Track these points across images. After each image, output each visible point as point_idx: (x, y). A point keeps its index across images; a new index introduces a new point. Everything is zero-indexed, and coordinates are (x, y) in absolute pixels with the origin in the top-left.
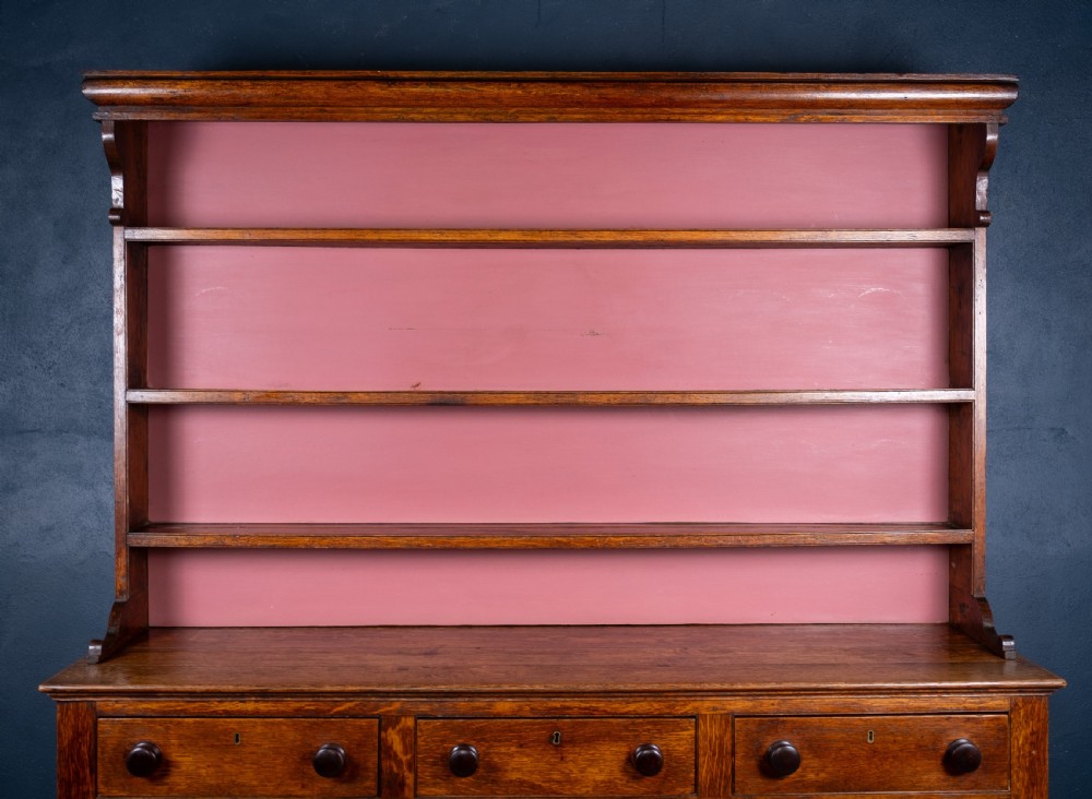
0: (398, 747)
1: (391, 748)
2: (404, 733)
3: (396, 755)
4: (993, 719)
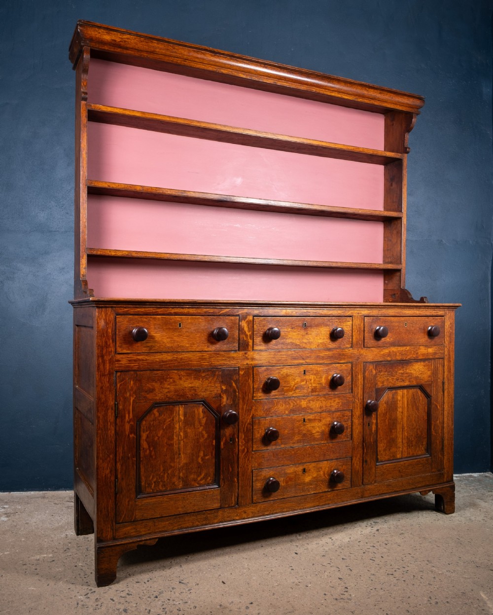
0: (246, 329)
1: (243, 329)
2: (248, 322)
3: (245, 332)
4: (440, 319)
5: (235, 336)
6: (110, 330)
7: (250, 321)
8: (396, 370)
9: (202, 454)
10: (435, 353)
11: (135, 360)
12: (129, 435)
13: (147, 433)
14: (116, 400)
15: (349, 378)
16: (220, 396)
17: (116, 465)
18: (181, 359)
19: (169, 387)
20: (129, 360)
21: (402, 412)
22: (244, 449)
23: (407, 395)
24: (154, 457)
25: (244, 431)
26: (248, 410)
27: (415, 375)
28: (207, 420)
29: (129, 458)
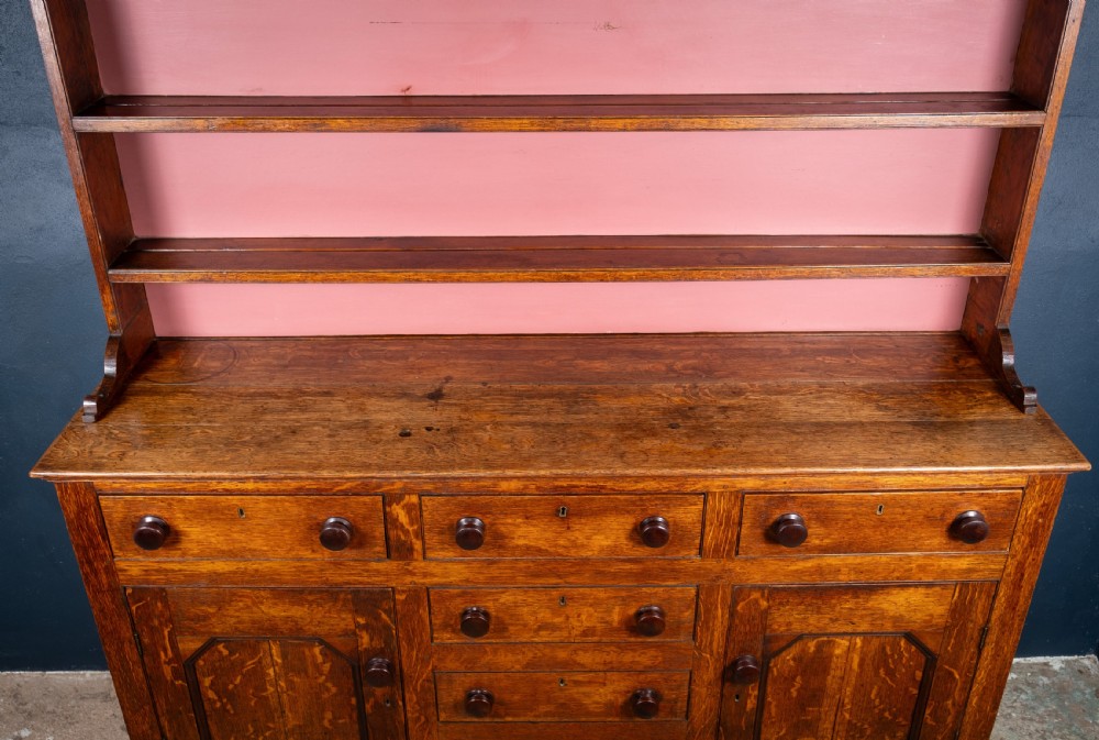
0: (403, 518)
1: (397, 520)
2: (409, 508)
3: (402, 526)
4: (1007, 494)
5: (377, 534)
6: (92, 520)
7: (413, 504)
8: (834, 601)
9: (329, 715)
10: (970, 571)
11: (157, 571)
12: (172, 682)
13: (211, 678)
14: (134, 630)
15: (688, 615)
16: (354, 633)
17: (158, 720)
18: (257, 571)
19: (237, 614)
20: (146, 571)
21: (842, 678)
22: (419, 718)
23: (862, 647)
24: (232, 712)
25: (415, 690)
26: (423, 660)
27: (891, 614)
28: (331, 666)
29: (180, 713)
